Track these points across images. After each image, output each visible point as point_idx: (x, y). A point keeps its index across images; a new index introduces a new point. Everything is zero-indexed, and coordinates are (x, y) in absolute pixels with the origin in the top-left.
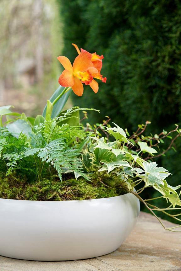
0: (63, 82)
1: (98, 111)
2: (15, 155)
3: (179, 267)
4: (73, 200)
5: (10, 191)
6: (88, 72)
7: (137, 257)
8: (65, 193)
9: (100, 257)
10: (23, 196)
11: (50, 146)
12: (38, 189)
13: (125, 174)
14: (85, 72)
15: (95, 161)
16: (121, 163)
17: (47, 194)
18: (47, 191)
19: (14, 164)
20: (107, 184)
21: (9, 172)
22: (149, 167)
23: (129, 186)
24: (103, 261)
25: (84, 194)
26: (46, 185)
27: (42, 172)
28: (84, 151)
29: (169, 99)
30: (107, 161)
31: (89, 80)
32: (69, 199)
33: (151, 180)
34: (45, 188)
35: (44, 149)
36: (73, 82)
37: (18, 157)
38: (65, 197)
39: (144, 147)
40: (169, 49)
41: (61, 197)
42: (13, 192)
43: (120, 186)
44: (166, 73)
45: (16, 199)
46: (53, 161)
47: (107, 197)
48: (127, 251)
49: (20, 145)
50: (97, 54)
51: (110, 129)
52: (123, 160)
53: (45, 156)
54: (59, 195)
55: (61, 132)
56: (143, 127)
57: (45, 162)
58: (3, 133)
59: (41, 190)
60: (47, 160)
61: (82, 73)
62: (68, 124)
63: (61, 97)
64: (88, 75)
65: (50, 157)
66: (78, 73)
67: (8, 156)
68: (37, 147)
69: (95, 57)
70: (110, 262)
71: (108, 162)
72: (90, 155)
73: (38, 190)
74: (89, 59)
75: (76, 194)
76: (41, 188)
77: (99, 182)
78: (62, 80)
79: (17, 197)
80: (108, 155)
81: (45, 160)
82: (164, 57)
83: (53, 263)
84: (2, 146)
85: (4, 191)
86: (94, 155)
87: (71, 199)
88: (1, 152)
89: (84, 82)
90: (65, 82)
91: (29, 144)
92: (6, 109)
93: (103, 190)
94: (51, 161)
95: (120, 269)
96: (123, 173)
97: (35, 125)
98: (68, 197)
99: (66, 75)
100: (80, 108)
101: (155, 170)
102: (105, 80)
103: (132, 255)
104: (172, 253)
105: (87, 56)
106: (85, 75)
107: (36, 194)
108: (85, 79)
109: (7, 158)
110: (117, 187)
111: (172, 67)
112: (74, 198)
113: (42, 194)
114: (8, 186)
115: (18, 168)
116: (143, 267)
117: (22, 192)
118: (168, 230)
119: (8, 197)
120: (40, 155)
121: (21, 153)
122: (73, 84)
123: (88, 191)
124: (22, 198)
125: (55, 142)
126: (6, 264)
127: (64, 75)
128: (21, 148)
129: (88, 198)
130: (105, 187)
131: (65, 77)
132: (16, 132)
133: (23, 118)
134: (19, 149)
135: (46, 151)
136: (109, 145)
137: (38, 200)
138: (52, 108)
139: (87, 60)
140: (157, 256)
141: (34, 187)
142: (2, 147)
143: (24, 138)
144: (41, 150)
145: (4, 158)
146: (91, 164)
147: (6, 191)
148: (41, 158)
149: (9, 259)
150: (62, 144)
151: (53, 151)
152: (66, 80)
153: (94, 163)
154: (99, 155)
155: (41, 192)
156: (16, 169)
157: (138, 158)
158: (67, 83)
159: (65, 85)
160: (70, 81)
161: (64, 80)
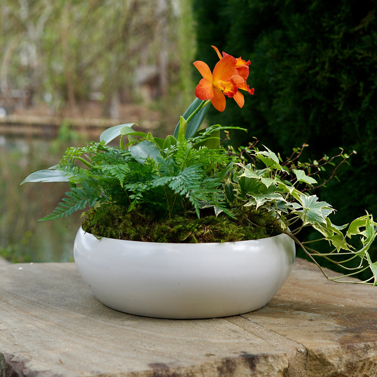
0: (200, 94)
1: (246, 130)
2: (140, 185)
3: (345, 327)
4: (213, 242)
5: (133, 231)
6: (232, 81)
7: (292, 314)
8: (203, 234)
9: (246, 314)
10: (149, 237)
11: (185, 175)
12: (169, 228)
13: (278, 210)
14: (228, 81)
15: (240, 193)
16: (273, 196)
17: (180, 234)
18: (179, 231)
19: (139, 196)
20: (255, 223)
21: (132, 207)
22: (307, 201)
23: (283, 225)
24: (249, 319)
25: (227, 235)
26: (178, 223)
27: (174, 207)
28: (227, 181)
29: (330, 116)
30: (255, 193)
31: (233, 92)
32: (208, 240)
33: (311, 217)
34: (177, 227)
35: (177, 178)
36: (213, 94)
37: (144, 188)
38: (203, 239)
39: (301, 176)
40: (330, 53)
41: (197, 238)
42: (137, 231)
43: (271, 225)
44: (326, 83)
45: (141, 240)
46: (189, 193)
47: (255, 239)
48: (279, 307)
49: (146, 173)
50: (242, 59)
51: (259, 154)
52: (276, 193)
53: (178, 187)
54: (195, 235)
55: (198, 157)
56: (299, 151)
57: (178, 194)
58: (124, 157)
59: (172, 230)
60: (181, 191)
61: (224, 82)
62: (206, 147)
63: (197, 112)
64: (232, 85)
65: (184, 187)
66: (219, 82)
67: (131, 187)
68: (168, 175)
69: (240, 63)
70: (258, 321)
71: (256, 195)
72: (234, 186)
73: (169, 230)
74: (233, 65)
75: (216, 234)
76: (172, 227)
77: (245, 220)
78: (200, 91)
79: (142, 239)
80: (257, 185)
81: (179, 192)
82: (324, 63)
83: (187, 321)
84: (124, 173)
85: (126, 231)
86: (239, 185)
87: (210, 241)
88: (123, 181)
89: (227, 94)
90: (203, 93)
91: (157, 171)
92: (128, 127)
93: (250, 229)
94: (186, 193)
95: (271, 329)
96: (276, 209)
97: (165, 148)
98: (207, 238)
99: (204, 85)
100: (222, 126)
101: (316, 205)
102: (252, 91)
103: (285, 311)
104: (335, 310)
105: (231, 61)
106: (228, 84)
107: (166, 234)
108: (228, 90)
109: (129, 189)
110: (268, 226)
111: (333, 76)
112: (214, 240)
113: (174, 234)
114: (131, 224)
115: (143, 202)
116: (300, 327)
117: (148, 231)
118: (332, 280)
119: (131, 238)
120: (173, 186)
121: (147, 183)
122: (213, 96)
123: (232, 231)
124: (148, 239)
125: (191, 169)
126: (127, 323)
127: (202, 85)
128: (148, 176)
129: (231, 240)
130: (253, 226)
131: (203, 87)
132: (141, 157)
133: (149, 139)
134: (144, 177)
135: (180, 180)
136: (257, 174)
137: (168, 242)
138: (185, 126)
139: (230, 66)
140: (317, 313)
141: (163, 226)
142: (124, 175)
143: (151, 164)
144: (174, 178)
145: (126, 188)
146: (235, 197)
147: (128, 230)
148: (173, 189)
149: (131, 316)
150: (199, 172)
151: (189, 180)
152: (204, 91)
153: (239, 195)
154: (245, 186)
155: (173, 232)
156: (141, 202)
157: (294, 190)
158: (205, 95)
159: (203, 97)
160: (209, 93)
161: (201, 92)
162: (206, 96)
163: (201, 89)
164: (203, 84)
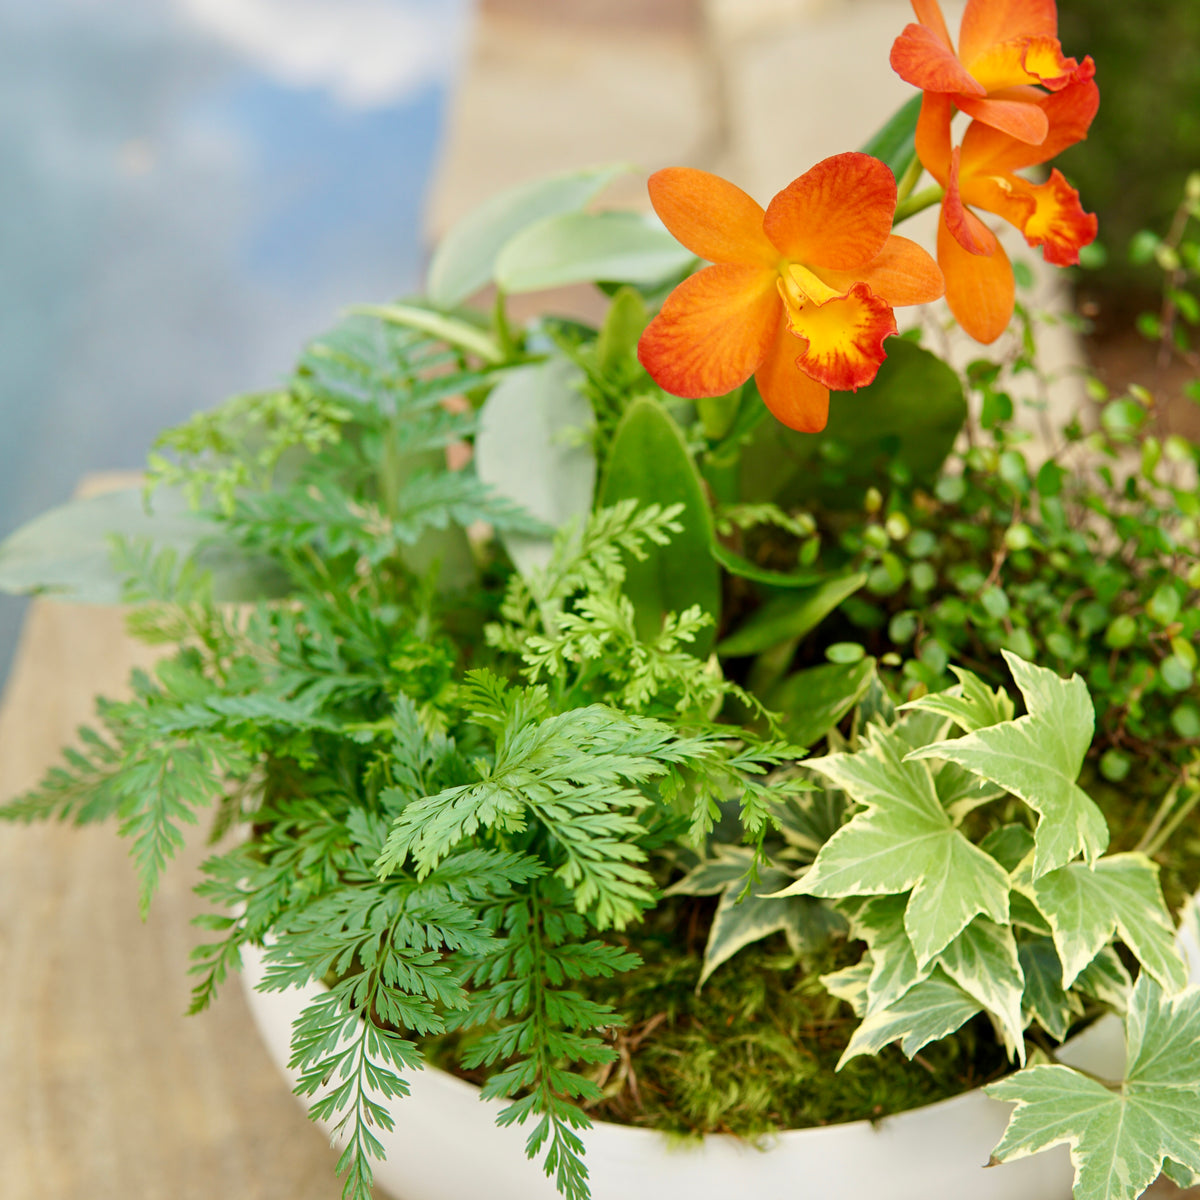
0: (668, 366)
6: (867, 294)
31: (861, 358)
36: (753, 352)
64: (863, 315)
74: (880, 203)
78: (667, 350)
90: (686, 364)
99: (700, 311)
105: (860, 182)
108: (834, 343)
122: (751, 366)
131: (689, 327)
139: (862, 206)
152: (694, 348)
158: (700, 368)
159: (682, 383)
160: (727, 352)
161: (674, 354)
162: (705, 374)
163: (674, 337)
164: (690, 308)
